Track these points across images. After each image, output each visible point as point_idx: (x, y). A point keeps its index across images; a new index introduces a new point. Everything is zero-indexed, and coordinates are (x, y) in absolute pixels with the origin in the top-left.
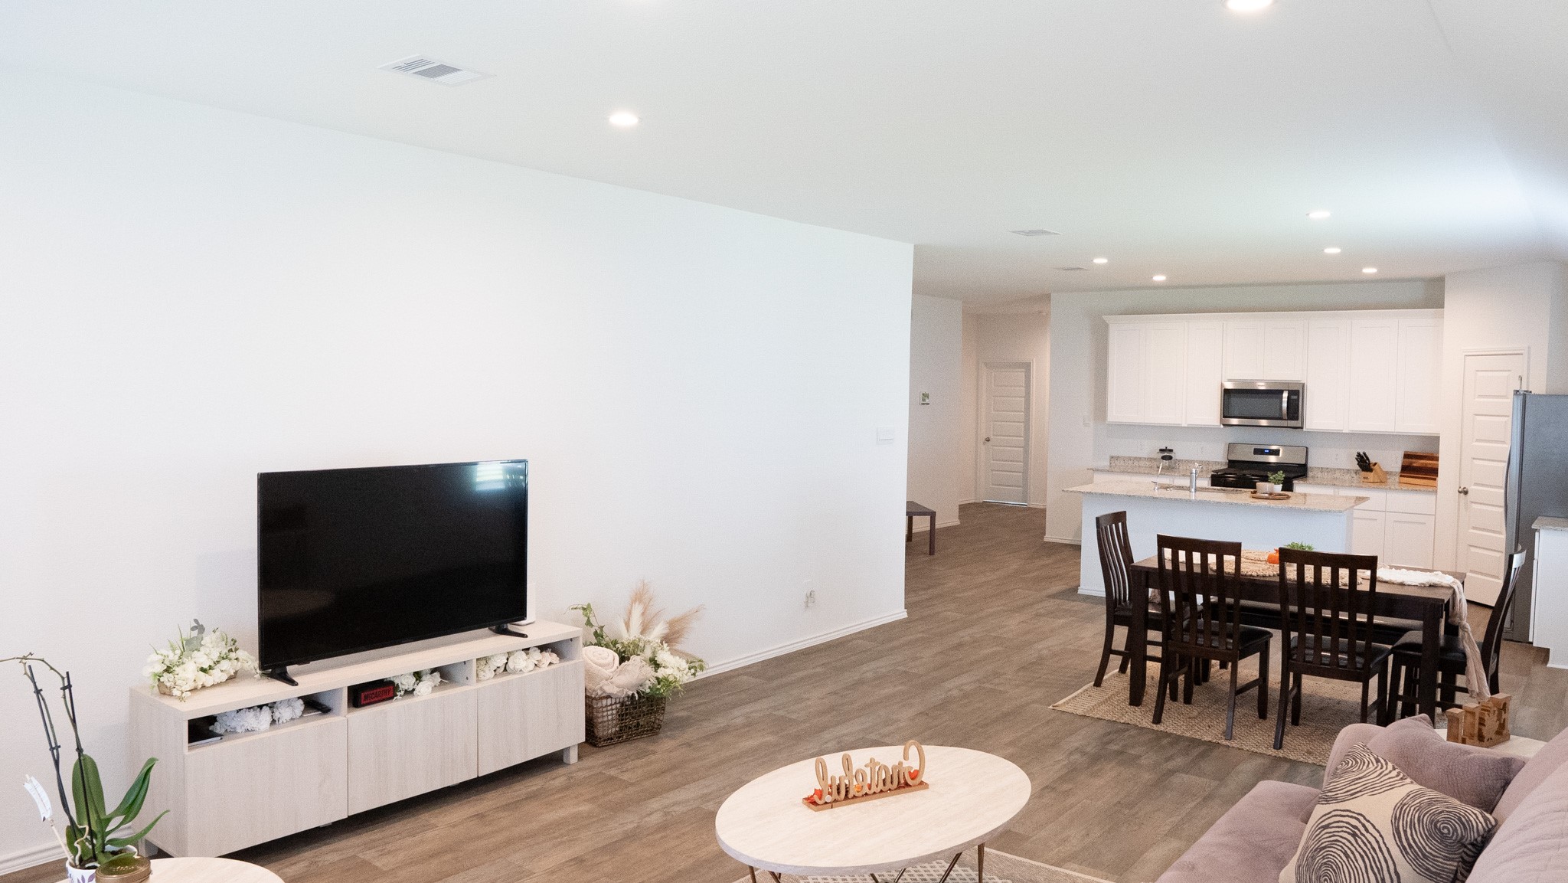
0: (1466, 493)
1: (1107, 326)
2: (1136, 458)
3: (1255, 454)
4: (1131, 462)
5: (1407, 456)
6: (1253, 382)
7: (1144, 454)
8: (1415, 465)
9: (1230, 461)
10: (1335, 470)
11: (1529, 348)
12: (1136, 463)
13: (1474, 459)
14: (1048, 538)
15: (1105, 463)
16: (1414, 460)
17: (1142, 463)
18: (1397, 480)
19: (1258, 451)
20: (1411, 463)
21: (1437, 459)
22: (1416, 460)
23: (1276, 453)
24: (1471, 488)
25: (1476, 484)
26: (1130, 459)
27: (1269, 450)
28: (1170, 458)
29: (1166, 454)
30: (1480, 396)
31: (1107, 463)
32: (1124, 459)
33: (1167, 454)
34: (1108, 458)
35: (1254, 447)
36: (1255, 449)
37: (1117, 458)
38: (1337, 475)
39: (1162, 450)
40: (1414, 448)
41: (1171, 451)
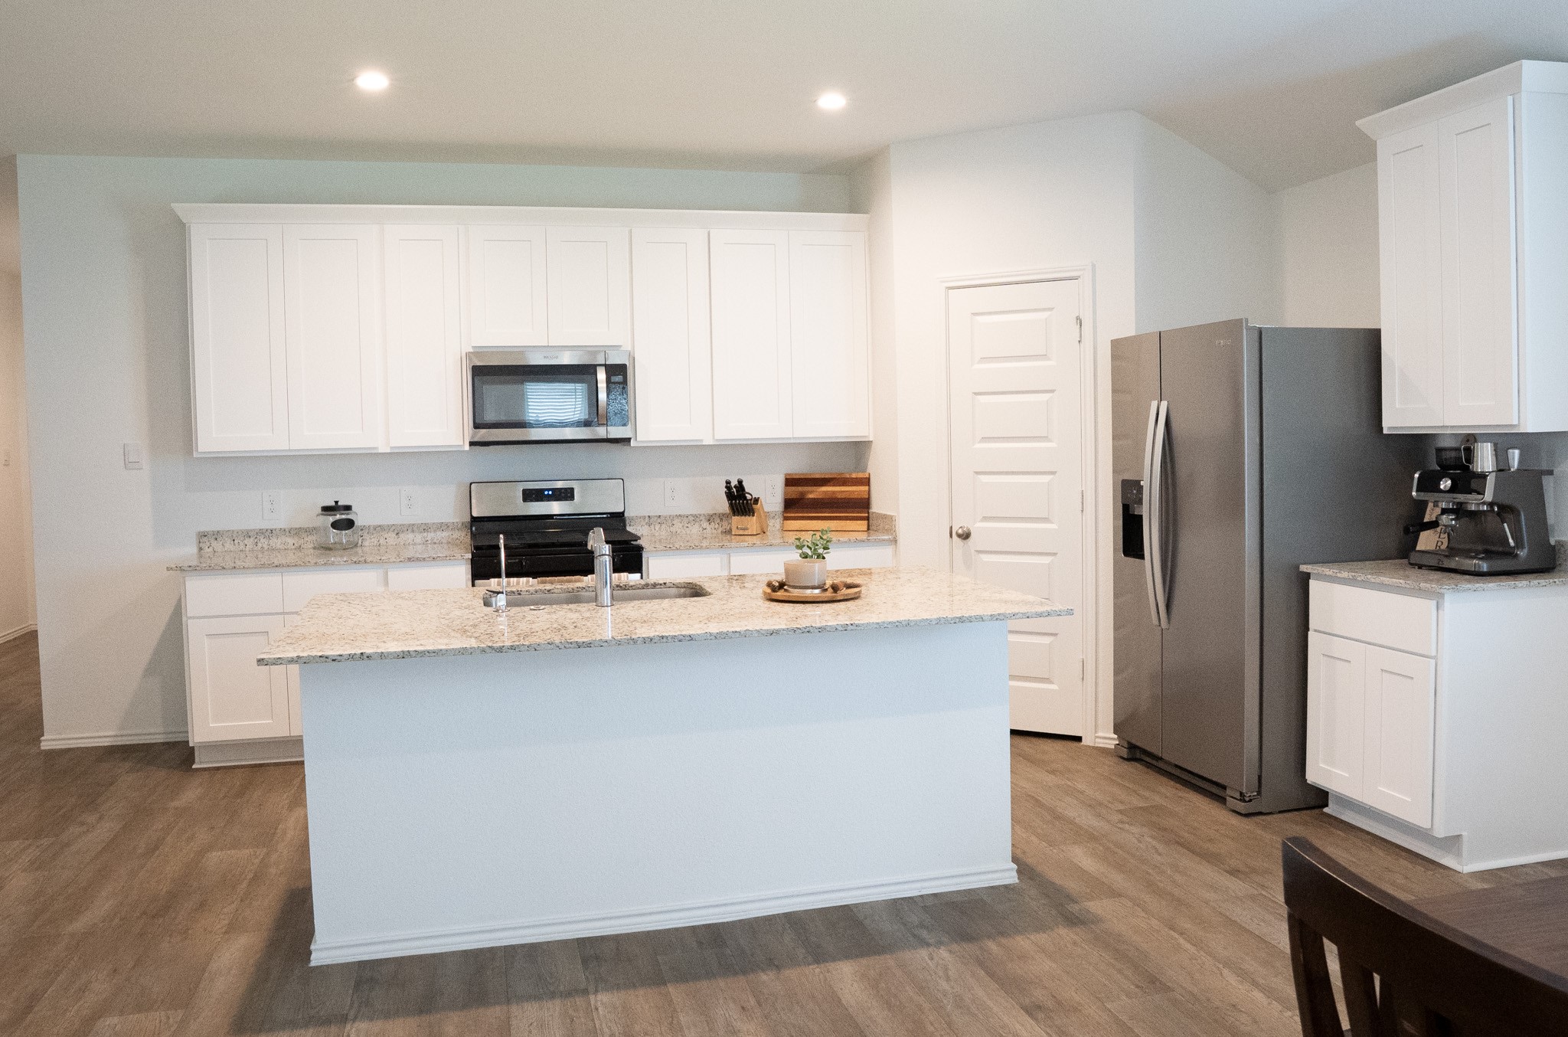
0: (965, 536)
1: (180, 230)
2: (261, 532)
3: (525, 500)
4: (250, 542)
5: (790, 482)
6: (522, 351)
7: (280, 521)
8: (811, 496)
9: (475, 520)
10: (672, 518)
11: (1094, 266)
12: (263, 542)
13: (977, 473)
14: (50, 741)
15: (187, 551)
16: (806, 489)
17: (276, 542)
18: (778, 526)
19: (531, 495)
20: (803, 494)
21: (867, 482)
22: (814, 488)
23: (566, 494)
24: (977, 527)
25: (985, 519)
26: (247, 534)
27: (553, 490)
28: (349, 524)
29: (338, 517)
30: (984, 360)
31: (193, 550)
32: (233, 535)
33: (340, 516)
34: (194, 540)
35: (521, 487)
36: (524, 491)
37: (217, 535)
38: (678, 526)
39: (327, 509)
40: (800, 466)
41: (348, 508)
